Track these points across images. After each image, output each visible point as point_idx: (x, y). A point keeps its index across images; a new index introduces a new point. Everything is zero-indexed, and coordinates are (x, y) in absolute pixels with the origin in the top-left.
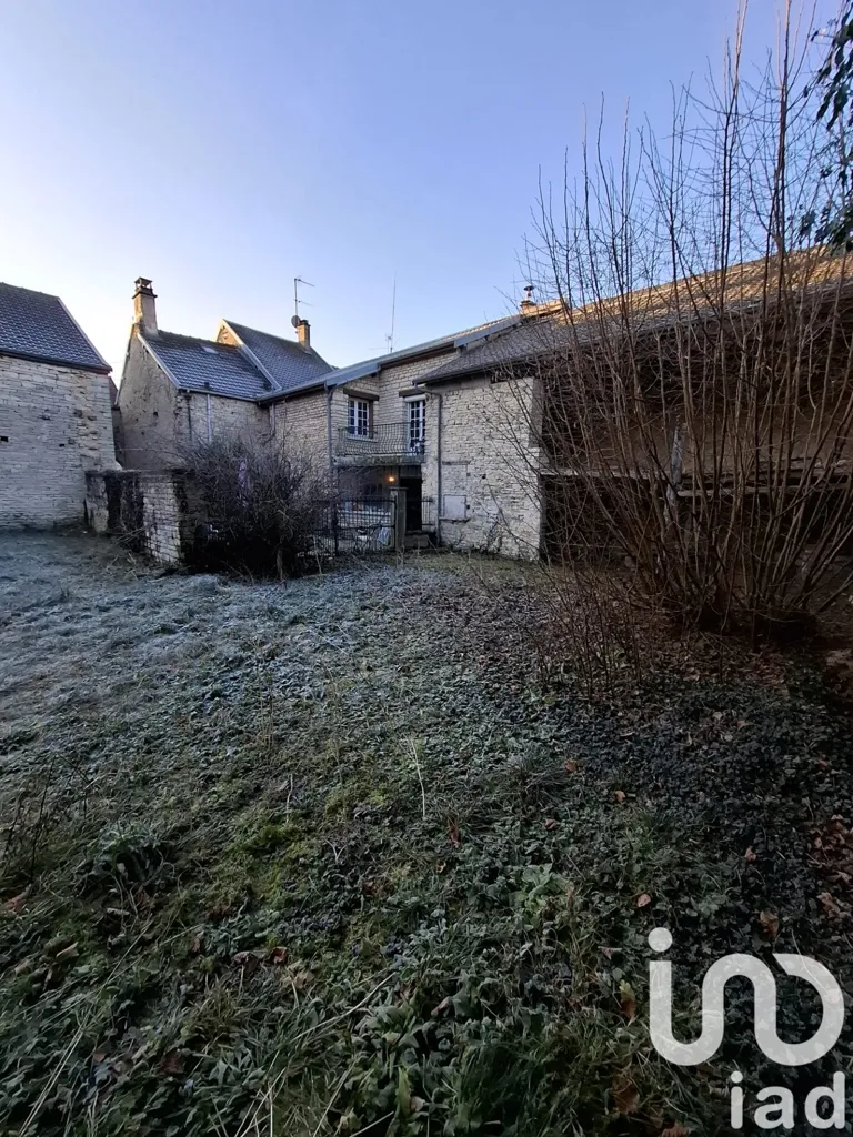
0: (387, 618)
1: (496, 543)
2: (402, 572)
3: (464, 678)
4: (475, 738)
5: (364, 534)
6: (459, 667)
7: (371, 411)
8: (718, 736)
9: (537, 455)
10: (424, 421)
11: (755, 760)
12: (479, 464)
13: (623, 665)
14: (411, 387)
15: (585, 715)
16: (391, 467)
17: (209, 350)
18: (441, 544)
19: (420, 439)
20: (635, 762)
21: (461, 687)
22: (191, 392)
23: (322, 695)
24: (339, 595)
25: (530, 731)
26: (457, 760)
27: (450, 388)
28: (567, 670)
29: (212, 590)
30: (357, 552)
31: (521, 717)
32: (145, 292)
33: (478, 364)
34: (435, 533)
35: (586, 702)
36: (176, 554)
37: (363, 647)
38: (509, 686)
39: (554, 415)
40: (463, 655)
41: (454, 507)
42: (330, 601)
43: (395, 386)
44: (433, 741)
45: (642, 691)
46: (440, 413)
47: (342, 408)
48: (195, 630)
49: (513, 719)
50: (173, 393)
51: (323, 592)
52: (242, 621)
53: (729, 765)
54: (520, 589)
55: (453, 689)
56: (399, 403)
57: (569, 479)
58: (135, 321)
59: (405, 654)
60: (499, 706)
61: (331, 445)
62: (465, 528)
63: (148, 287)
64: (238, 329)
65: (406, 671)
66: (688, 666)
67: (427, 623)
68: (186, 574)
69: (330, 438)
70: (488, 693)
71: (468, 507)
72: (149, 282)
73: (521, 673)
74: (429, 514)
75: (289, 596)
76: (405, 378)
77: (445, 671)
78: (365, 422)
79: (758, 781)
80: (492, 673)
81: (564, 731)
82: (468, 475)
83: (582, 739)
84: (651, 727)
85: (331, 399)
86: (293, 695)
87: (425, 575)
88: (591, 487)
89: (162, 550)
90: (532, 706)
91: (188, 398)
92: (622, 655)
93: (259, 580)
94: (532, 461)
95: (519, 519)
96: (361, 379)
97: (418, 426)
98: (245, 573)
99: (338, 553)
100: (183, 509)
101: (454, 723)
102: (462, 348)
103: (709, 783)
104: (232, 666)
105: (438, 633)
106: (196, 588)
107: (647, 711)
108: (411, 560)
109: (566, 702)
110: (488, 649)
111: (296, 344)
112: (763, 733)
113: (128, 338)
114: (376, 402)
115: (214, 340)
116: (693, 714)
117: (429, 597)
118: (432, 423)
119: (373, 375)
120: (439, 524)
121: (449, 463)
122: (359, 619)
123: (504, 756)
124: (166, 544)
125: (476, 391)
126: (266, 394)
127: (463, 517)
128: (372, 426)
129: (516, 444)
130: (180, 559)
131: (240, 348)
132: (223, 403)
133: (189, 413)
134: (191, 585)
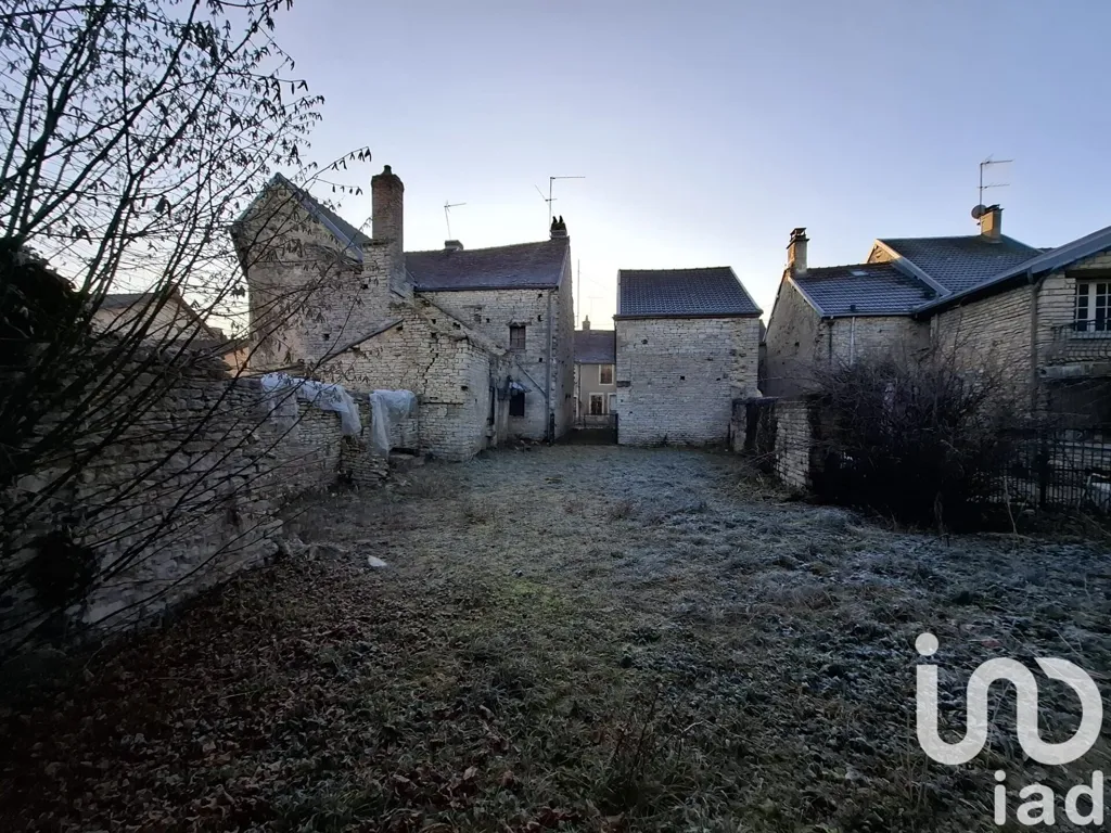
17: (856, 273)
22: (835, 318)
24: (1054, 575)
29: (841, 528)
36: (803, 480)
47: (1062, 298)
48: (816, 572)
50: (816, 322)
51: (1018, 563)
52: (877, 576)
58: (787, 267)
61: (1036, 351)
63: (802, 234)
64: (892, 244)
68: (811, 504)
69: (1035, 342)
72: (804, 230)
75: (953, 557)
89: (789, 474)
91: (831, 325)
93: (905, 526)
98: (886, 514)
99: (1048, 506)
100: (816, 433)
104: (861, 637)
106: (822, 521)
111: (976, 237)
113: (780, 282)
115: (865, 262)
124: (794, 468)
126: (927, 304)
130: (807, 486)
131: (895, 262)
132: (870, 323)
133: (830, 339)
134: (817, 517)
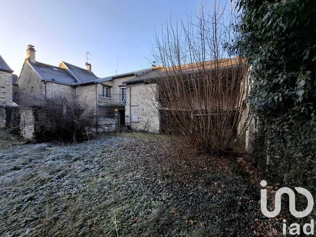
0: (111, 155)
1: (147, 129)
2: (118, 139)
3: (137, 177)
4: (140, 203)
5: (107, 127)
6: (135, 172)
7: (110, 90)
8: (217, 191)
9: (158, 104)
10: (126, 94)
11: (230, 200)
12: (142, 106)
13: (186, 167)
14: (122, 84)
15: (176, 187)
16: (116, 107)
17: (55, 69)
18: (131, 129)
19: (125, 99)
20: (195, 206)
21: (136, 180)
22: (47, 81)
23: (81, 192)
24: (95, 148)
25: (159, 197)
26: (133, 215)
27: (133, 85)
28: (170, 170)
29: (44, 149)
30: (104, 132)
31: (156, 191)
32: (31, 49)
33: (141, 79)
34: (129, 126)
35: (177, 182)
36: (32, 136)
37: (101, 168)
38: (152, 178)
39: (162, 93)
40: (136, 168)
41: (135, 118)
42: (91, 150)
43: (117, 84)
44: (124, 208)
45: (193, 176)
46: (130, 92)
47: (100, 89)
48: (30, 167)
49: (153, 192)
50: (40, 81)
51: (89, 147)
52: (53, 161)
53: (222, 203)
54: (154, 142)
55: (133, 182)
56: (119, 89)
57: (167, 111)
58: (27, 58)
59: (116, 169)
60: (148, 187)
61: (96, 100)
62: (138, 124)
63: (33, 48)
64: (67, 64)
65: (116, 176)
66: (204, 165)
67: (125, 156)
68: (35, 143)
69: (96, 98)
70: (145, 182)
71: (139, 118)
72: (33, 46)
73: (156, 173)
74: (127, 120)
75: (76, 150)
76: (120, 82)
77: (130, 174)
78: (108, 94)
79: (232, 208)
80: (146, 173)
81: (171, 195)
82: (139, 109)
83: (177, 198)
84: (197, 190)
85: (97, 86)
86: (68, 194)
87: (125, 139)
88: (173, 113)
89: (26, 134)
90: (159, 186)
91: (45, 83)
92: (185, 163)
93: (66, 144)
94: (156, 105)
95: (153, 122)
96: (107, 81)
97: (124, 95)
98: (61, 142)
99: (97, 133)
100: (36, 119)
101: (133, 197)
102: (136, 75)
103: (218, 211)
104: (43, 183)
105: (129, 160)
106: (36, 149)
107: (195, 183)
108: (121, 135)
109: (171, 183)
110: (145, 164)
111: (87, 70)
112: (229, 189)
113: (24, 62)
114: (111, 88)
115: (58, 67)
116: (208, 184)
117: (126, 147)
118: (128, 95)
119: (111, 80)
120: (130, 123)
121: (133, 106)
122: (101, 157)
123: (151, 210)
124: (28, 132)
125: (140, 86)
126: (75, 84)
127: (137, 121)
128: (110, 95)
129: (152, 101)
130: (33, 138)
131: (67, 70)
132: (59, 86)
133: (46, 88)
134: (35, 148)
